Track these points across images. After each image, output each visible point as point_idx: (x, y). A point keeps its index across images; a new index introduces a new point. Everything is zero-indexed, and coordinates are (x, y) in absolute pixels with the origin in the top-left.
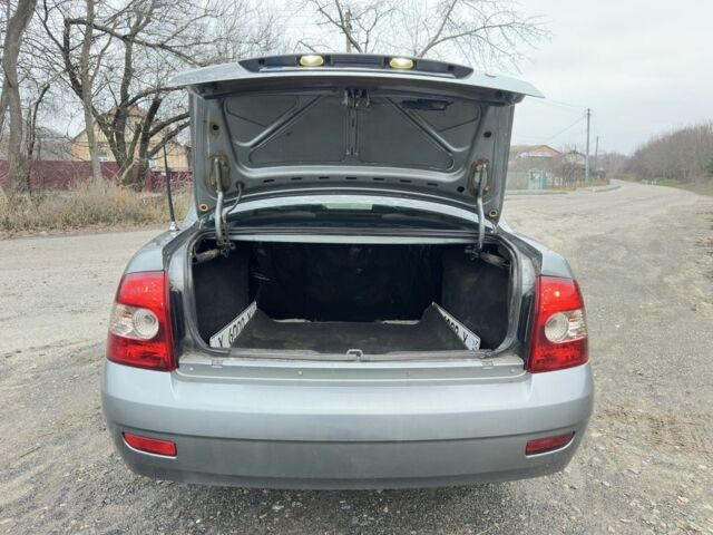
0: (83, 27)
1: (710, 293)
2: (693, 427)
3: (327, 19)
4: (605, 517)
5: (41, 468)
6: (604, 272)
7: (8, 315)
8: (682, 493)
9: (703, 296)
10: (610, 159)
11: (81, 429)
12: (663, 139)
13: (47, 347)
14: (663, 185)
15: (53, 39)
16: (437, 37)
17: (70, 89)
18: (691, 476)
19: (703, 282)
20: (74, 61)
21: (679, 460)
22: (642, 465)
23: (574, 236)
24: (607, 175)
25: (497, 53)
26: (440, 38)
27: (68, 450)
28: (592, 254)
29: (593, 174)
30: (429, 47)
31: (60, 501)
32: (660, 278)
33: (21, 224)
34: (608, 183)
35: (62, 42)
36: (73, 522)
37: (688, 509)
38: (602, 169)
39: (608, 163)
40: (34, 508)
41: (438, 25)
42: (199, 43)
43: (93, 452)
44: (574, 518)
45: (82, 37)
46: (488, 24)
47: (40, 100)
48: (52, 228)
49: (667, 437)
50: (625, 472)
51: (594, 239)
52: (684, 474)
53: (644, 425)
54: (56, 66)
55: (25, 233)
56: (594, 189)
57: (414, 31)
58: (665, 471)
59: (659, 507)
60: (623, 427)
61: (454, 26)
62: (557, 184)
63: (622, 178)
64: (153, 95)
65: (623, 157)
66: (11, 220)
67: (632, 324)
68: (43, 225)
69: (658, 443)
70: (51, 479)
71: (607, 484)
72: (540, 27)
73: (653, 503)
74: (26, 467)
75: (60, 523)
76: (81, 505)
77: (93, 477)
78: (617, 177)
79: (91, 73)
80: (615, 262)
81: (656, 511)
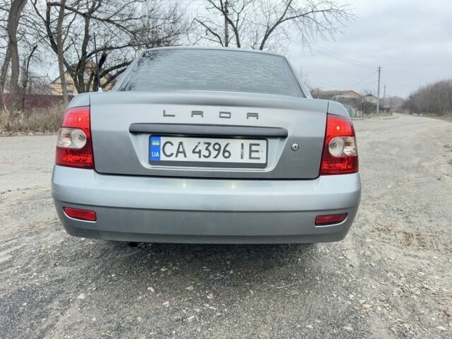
0: (59, 8)
1: (450, 171)
2: (432, 238)
3: (213, 6)
4: (371, 281)
5: (18, 247)
6: (384, 159)
7: (4, 172)
8: (421, 270)
9: (446, 172)
10: (393, 101)
11: (45, 229)
12: (427, 88)
13: (27, 189)
14: (426, 116)
15: (40, 15)
16: (282, 18)
17: (50, 48)
18: (428, 262)
19: (447, 165)
20: (53, 30)
21: (421, 253)
22: (397, 256)
23: (366, 141)
24: (391, 110)
25: (320, 28)
26: (284, 18)
27: (35, 239)
28: (377, 150)
29: (382, 109)
30: (277, 24)
31: (27, 264)
32: (419, 163)
33: (17, 128)
34: (391, 115)
35: (45, 18)
36: (35, 274)
37: (424, 278)
38: (387, 106)
39: (392, 103)
40: (11, 267)
41: (283, 10)
42: (131, 19)
43: (51, 240)
44: (350, 280)
45: (58, 14)
46: (315, 10)
47: (31, 55)
48: (36, 131)
49: (415, 242)
50: (386, 259)
51: (379, 143)
52: (423, 261)
53: (401, 236)
54: (41, 33)
55: (19, 133)
56: (382, 118)
57: (267, 14)
58: (411, 259)
59: (405, 277)
60: (387, 236)
61: (293, 11)
62: (358, 115)
63: (400, 112)
64: (102, 52)
65: (402, 99)
66: (11, 125)
67: (399, 186)
68: (31, 129)
69: (409, 245)
70: (23, 253)
71: (374, 265)
72: (348, 12)
73: (402, 275)
74: (9, 247)
75: (26, 274)
76: (41, 266)
77: (49, 252)
78: (397, 112)
79: (63, 37)
80: (391, 154)
81: (403, 279)
